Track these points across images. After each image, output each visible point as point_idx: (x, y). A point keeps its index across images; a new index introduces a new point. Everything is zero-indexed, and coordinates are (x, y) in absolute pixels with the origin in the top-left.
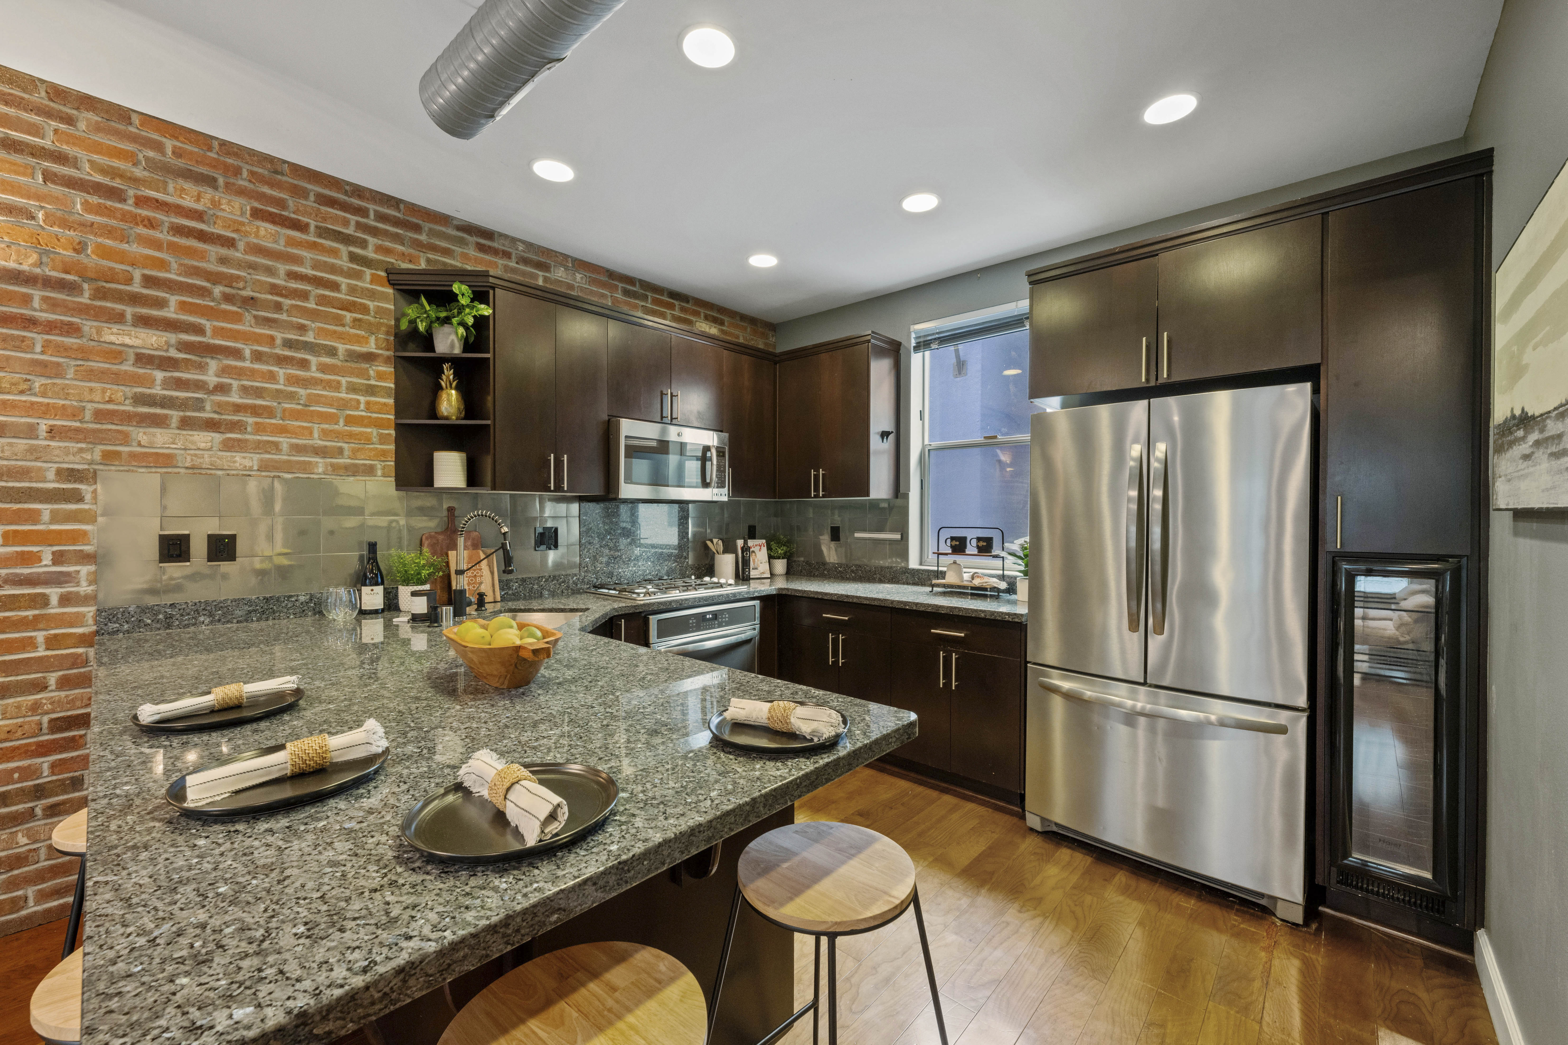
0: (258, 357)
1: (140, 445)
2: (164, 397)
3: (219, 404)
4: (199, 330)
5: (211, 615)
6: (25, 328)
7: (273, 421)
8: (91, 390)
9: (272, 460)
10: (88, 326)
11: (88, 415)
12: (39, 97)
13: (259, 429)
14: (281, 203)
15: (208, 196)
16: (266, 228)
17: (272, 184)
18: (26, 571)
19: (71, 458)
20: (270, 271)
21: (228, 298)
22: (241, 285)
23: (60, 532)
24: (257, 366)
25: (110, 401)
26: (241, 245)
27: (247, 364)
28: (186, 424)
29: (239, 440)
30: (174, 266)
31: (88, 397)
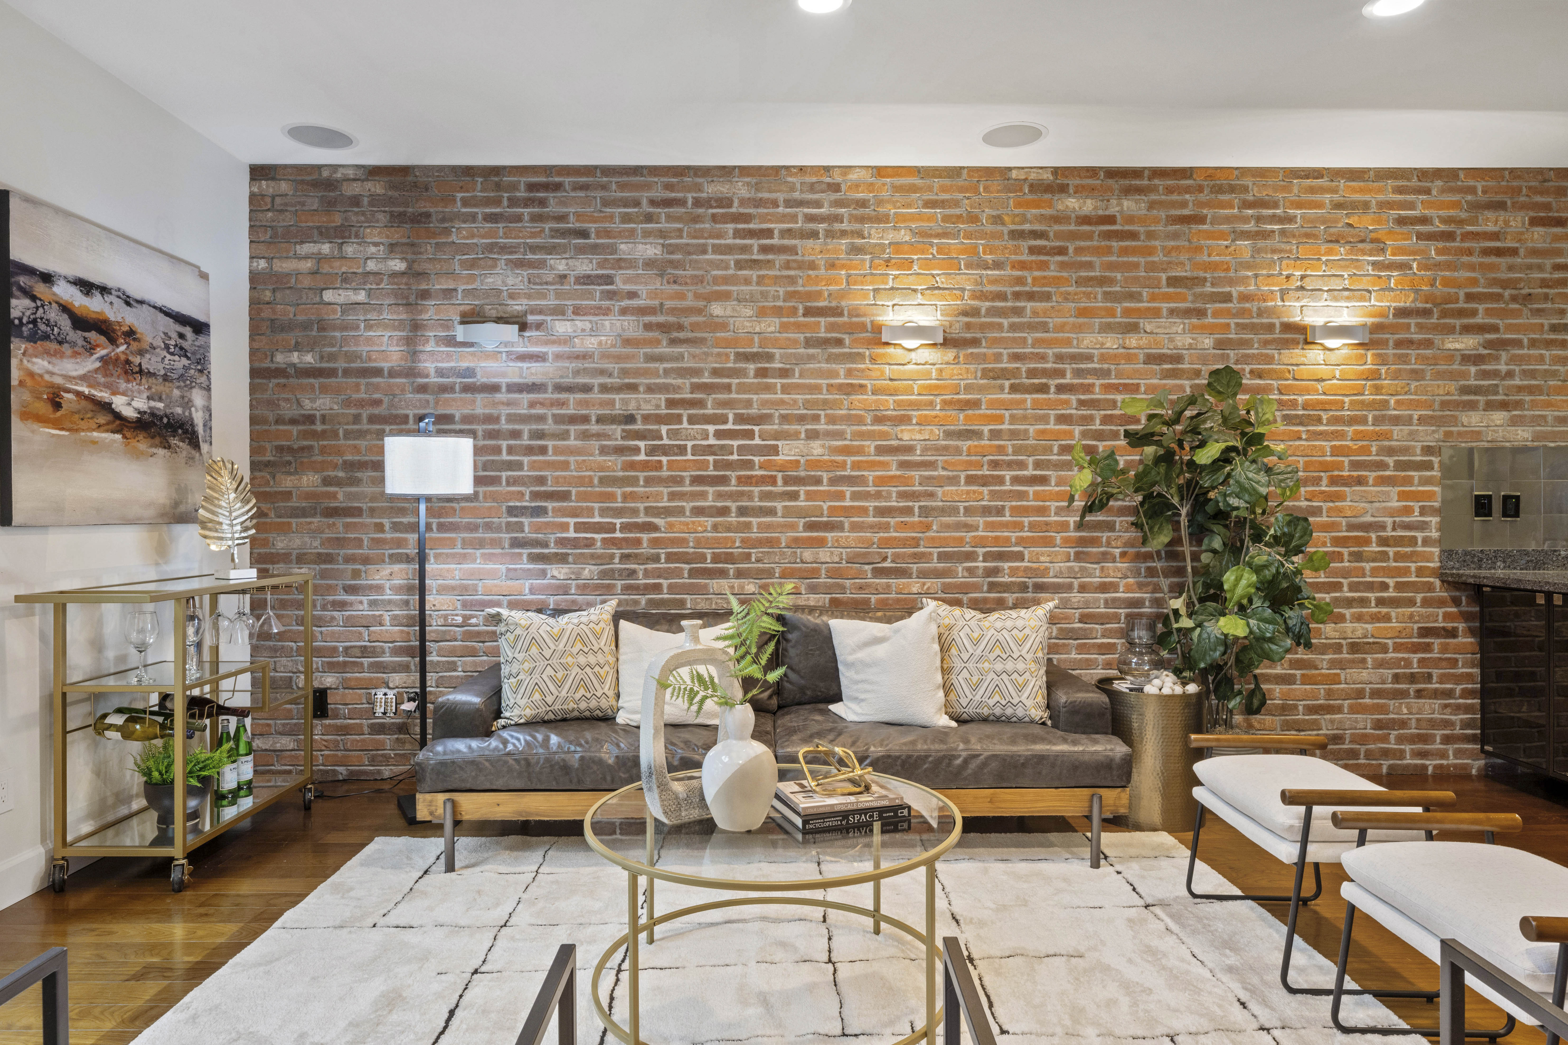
0: (1533, 344)
1: (1463, 426)
2: (1476, 386)
3: (1509, 388)
4: (1495, 329)
5: (1504, 562)
6: (1408, 348)
7: (1542, 398)
8: (1439, 386)
9: (1541, 431)
10: (1437, 339)
11: (1437, 406)
12: (1414, 183)
13: (1534, 405)
14: (1547, 207)
15: (1502, 218)
16: (1539, 231)
17: (1541, 193)
18: (1407, 519)
19: (1429, 438)
20: (1540, 268)
21: (1514, 299)
22: (1522, 285)
23: (1423, 492)
24: (1531, 352)
25: (1448, 394)
26: (1522, 252)
27: (1525, 351)
28: (1490, 406)
29: (1520, 416)
30: (1482, 281)
31: (1436, 392)
